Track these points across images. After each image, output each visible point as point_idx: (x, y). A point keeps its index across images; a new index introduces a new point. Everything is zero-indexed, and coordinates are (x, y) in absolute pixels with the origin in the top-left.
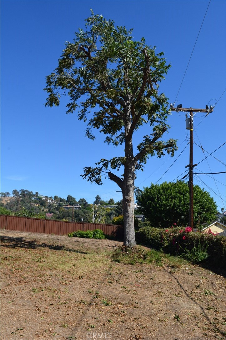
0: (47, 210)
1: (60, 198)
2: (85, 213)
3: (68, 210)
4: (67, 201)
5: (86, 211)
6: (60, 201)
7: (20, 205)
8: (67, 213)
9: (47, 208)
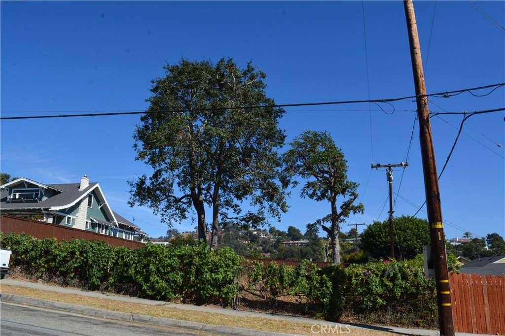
0: (261, 248)
1: (278, 231)
2: (315, 251)
3: (290, 248)
4: (288, 235)
5: (317, 248)
6: (279, 235)
7: (223, 243)
8: (290, 251)
9: (261, 246)
